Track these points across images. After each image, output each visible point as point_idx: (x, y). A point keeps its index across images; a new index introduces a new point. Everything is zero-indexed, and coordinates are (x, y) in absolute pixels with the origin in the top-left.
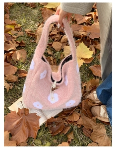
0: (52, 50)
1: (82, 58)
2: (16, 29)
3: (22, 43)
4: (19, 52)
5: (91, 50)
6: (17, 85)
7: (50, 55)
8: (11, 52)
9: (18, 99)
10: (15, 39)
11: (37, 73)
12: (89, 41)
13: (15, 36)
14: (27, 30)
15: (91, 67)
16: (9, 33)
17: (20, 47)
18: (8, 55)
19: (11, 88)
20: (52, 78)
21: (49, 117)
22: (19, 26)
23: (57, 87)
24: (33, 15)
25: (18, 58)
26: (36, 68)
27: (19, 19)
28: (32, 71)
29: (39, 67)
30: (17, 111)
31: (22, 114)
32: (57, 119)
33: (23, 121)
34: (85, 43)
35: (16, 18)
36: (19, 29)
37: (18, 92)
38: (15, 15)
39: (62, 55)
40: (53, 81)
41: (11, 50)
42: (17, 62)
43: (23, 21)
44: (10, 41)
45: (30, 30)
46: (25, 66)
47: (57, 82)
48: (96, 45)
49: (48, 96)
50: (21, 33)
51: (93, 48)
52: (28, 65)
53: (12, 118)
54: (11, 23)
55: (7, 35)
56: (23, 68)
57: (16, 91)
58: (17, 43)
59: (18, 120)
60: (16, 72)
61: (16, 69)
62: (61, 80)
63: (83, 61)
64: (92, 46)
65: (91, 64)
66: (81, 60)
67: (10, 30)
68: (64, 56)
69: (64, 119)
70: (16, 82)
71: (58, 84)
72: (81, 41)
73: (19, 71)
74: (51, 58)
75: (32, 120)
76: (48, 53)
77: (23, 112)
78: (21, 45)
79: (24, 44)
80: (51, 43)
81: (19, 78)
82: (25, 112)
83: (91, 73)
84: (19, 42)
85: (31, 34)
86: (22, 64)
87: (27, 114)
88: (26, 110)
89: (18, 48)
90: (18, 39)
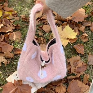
0: (42, 32)
1: (68, 39)
2: (13, 15)
3: (17, 26)
4: (15, 34)
5: (75, 31)
6: (13, 61)
7: (41, 36)
8: (9, 34)
9: (14, 72)
10: (12, 23)
11: (29, 55)
12: (73, 24)
13: (12, 21)
14: (22, 16)
15: (75, 46)
16: (8, 18)
17: (16, 29)
18: (6, 36)
19: (8, 63)
20: (41, 58)
21: (39, 87)
22: (16, 12)
23: (45, 66)
24: (28, 3)
25: (14, 39)
26: (28, 50)
27: (16, 7)
28: (24, 52)
29: (31, 50)
30: (13, 82)
31: (17, 84)
32: (45, 89)
33: (18, 90)
34: (70, 26)
35: (13, 6)
36: (15, 14)
37: (14, 67)
38: (12, 4)
39: (51, 36)
40: (43, 61)
41: (9, 32)
42: (13, 42)
43: (19, 8)
44: (8, 25)
45: (24, 16)
46: (20, 45)
47: (45, 62)
48: (79, 27)
49: (38, 72)
50: (17, 18)
51: (77, 30)
52: (22, 44)
53: (8, 88)
54: (9, 10)
55: (6, 20)
56: (18, 47)
57: (12, 65)
58: (13, 26)
59: (14, 90)
60: (13, 50)
61: (12, 47)
62: (49, 61)
63: (68, 41)
64: (76, 29)
65: (75, 43)
66: (67, 40)
67: (8, 16)
68: (52, 36)
69: (52, 89)
70: (12, 58)
71: (46, 63)
72: (67, 25)
73: (15, 49)
74: (42, 38)
75: (25, 90)
76: (39, 35)
77: (18, 83)
78: (17, 28)
79: (19, 27)
80: (42, 26)
81: (15, 55)
82: (19, 83)
83: (75, 51)
84: (15, 25)
85: (25, 19)
86: (18, 43)
87: (20, 84)
88: (20, 81)
89: (14, 30)
90: (15, 23)
